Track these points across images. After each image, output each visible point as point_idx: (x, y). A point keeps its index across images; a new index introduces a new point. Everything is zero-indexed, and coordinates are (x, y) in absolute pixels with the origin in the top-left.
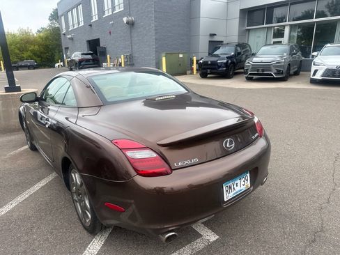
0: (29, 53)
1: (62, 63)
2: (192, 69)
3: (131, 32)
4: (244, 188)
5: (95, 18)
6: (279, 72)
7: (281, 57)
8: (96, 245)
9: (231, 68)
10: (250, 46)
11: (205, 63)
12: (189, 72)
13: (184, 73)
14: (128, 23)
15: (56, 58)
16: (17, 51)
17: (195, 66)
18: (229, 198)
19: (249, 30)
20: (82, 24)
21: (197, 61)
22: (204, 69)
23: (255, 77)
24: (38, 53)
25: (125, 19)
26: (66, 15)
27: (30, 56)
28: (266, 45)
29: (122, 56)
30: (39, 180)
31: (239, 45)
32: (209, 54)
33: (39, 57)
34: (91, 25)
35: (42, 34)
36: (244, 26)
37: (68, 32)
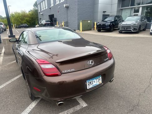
0: (25, 21)
1: (38, 25)
2: (94, 28)
3: (67, 11)
4: (98, 83)
5: (52, 5)
6: (134, 29)
7: (136, 22)
8: (33, 105)
9: (112, 27)
10: (122, 17)
11: (100, 25)
12: (92, 29)
13: (90, 30)
14: (66, 7)
15: (36, 23)
16: (20, 20)
17: (95, 26)
18: (90, 88)
19: (122, 9)
20: (47, 8)
21: (96, 24)
22: (99, 28)
23: (123, 31)
24: (29, 21)
25: (65, 5)
26: (40, 4)
27: (25, 22)
28: (130, 16)
29: (63, 22)
30: (17, 75)
31: (116, 16)
32: (102, 20)
33: (29, 22)
34: (50, 8)
35: (30, 13)
36: (120, 7)
37: (41, 12)
